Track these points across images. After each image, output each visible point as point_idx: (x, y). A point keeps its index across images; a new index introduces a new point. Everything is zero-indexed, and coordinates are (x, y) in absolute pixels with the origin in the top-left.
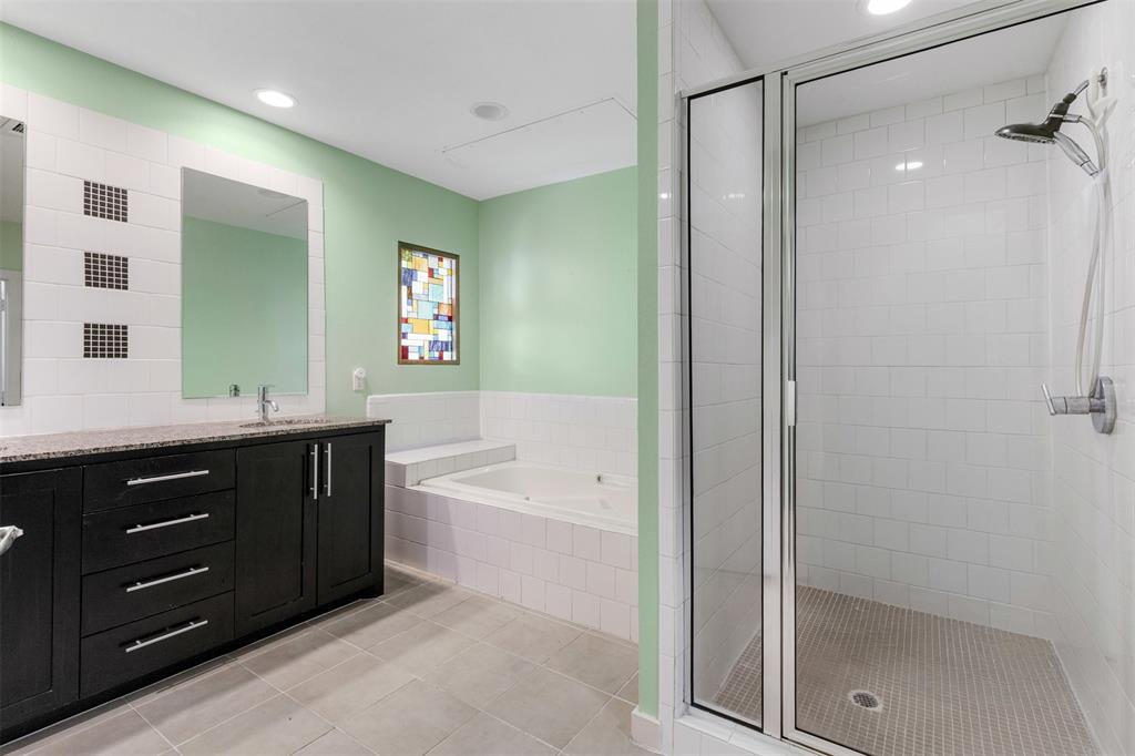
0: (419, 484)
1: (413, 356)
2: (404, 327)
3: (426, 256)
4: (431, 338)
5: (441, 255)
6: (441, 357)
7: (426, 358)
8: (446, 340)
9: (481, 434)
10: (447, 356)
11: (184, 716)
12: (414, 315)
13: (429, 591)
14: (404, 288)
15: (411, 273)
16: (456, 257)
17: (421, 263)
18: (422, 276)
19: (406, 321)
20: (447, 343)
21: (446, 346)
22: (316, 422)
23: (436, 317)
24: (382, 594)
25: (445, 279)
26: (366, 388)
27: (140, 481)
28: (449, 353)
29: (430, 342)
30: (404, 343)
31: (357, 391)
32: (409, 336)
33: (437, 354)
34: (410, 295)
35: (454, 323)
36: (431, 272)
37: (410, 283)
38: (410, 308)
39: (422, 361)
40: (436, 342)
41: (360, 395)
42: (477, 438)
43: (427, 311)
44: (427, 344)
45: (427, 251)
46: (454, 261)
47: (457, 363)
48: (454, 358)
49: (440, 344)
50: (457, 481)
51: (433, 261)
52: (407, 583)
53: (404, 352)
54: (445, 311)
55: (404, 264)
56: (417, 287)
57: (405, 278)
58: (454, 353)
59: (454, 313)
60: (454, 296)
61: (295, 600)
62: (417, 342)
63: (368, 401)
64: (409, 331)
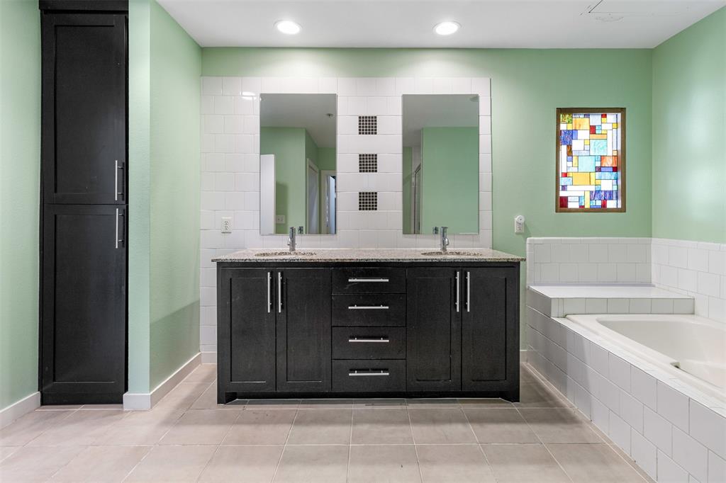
0: (565, 317)
1: (572, 205)
2: (563, 181)
3: (587, 116)
4: (593, 188)
5: (603, 112)
6: (604, 205)
7: (587, 206)
8: (610, 189)
9: (654, 281)
10: (611, 204)
11: (365, 427)
12: (575, 169)
13: (561, 417)
14: (564, 148)
15: (572, 134)
16: (622, 110)
17: (582, 123)
18: (583, 134)
19: (565, 175)
20: (611, 193)
21: (610, 195)
22: (475, 255)
23: (599, 169)
24: (518, 401)
25: (610, 133)
26: (525, 231)
27: (356, 280)
28: (615, 202)
29: (591, 192)
30: (562, 194)
31: (517, 234)
32: (569, 188)
33: (599, 203)
34: (570, 153)
35: (619, 173)
36: (593, 130)
37: (571, 142)
38: (570, 164)
39: (582, 209)
40: (598, 192)
41: (521, 236)
42: (648, 284)
43: (588, 164)
44: (588, 195)
45: (587, 111)
46: (619, 115)
47: (623, 210)
48: (620, 206)
49: (603, 193)
50: (603, 323)
51: (595, 119)
52: (544, 400)
53: (562, 203)
54: (609, 162)
55: (563, 127)
56: (576, 145)
57: (564, 139)
58: (620, 202)
59: (620, 165)
60: (619, 148)
61: (445, 380)
62: (577, 193)
63: (528, 242)
64: (568, 183)
